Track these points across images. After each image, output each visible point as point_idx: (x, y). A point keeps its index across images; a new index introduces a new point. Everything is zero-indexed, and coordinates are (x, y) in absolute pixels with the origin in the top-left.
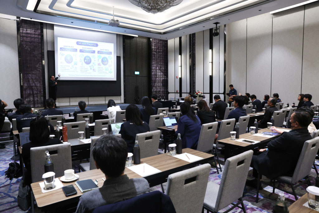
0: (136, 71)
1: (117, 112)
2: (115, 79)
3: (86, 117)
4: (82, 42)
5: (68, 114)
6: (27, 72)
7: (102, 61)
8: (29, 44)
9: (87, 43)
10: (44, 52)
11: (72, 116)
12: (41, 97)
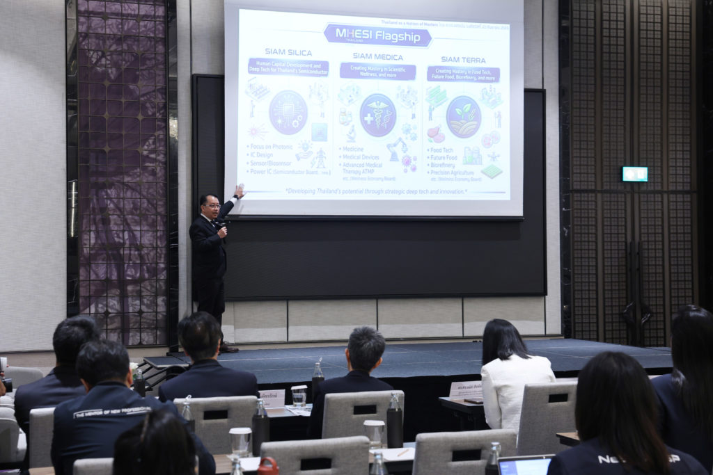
0: (632, 165)
1: (529, 391)
2: (517, 210)
3: (368, 409)
4: (351, 28)
5: (282, 392)
6: (101, 180)
7: (451, 117)
8: (114, 47)
9: (374, 30)
10: (175, 80)
11: (300, 400)
12: (156, 296)
